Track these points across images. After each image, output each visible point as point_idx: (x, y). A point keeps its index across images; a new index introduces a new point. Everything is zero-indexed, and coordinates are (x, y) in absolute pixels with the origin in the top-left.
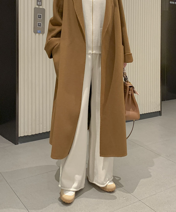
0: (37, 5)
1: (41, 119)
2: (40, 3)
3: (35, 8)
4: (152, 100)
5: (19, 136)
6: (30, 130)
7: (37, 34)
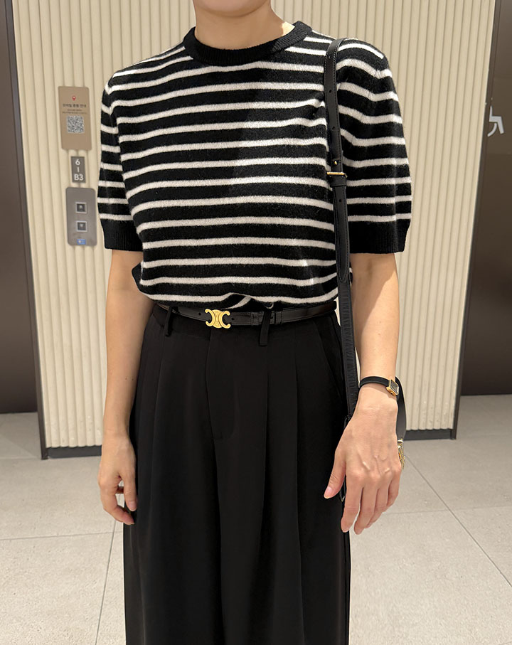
0: (74, 181)
2: (79, 177)
3: (69, 190)
7: (78, 248)
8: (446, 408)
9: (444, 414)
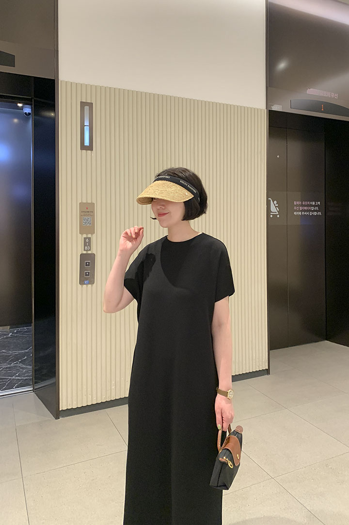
0: (85, 250)
1: (89, 389)
2: (88, 248)
3: (81, 255)
4: (255, 356)
5: (60, 410)
6: (75, 403)
7: (84, 286)
8: (264, 357)
9: (264, 361)
